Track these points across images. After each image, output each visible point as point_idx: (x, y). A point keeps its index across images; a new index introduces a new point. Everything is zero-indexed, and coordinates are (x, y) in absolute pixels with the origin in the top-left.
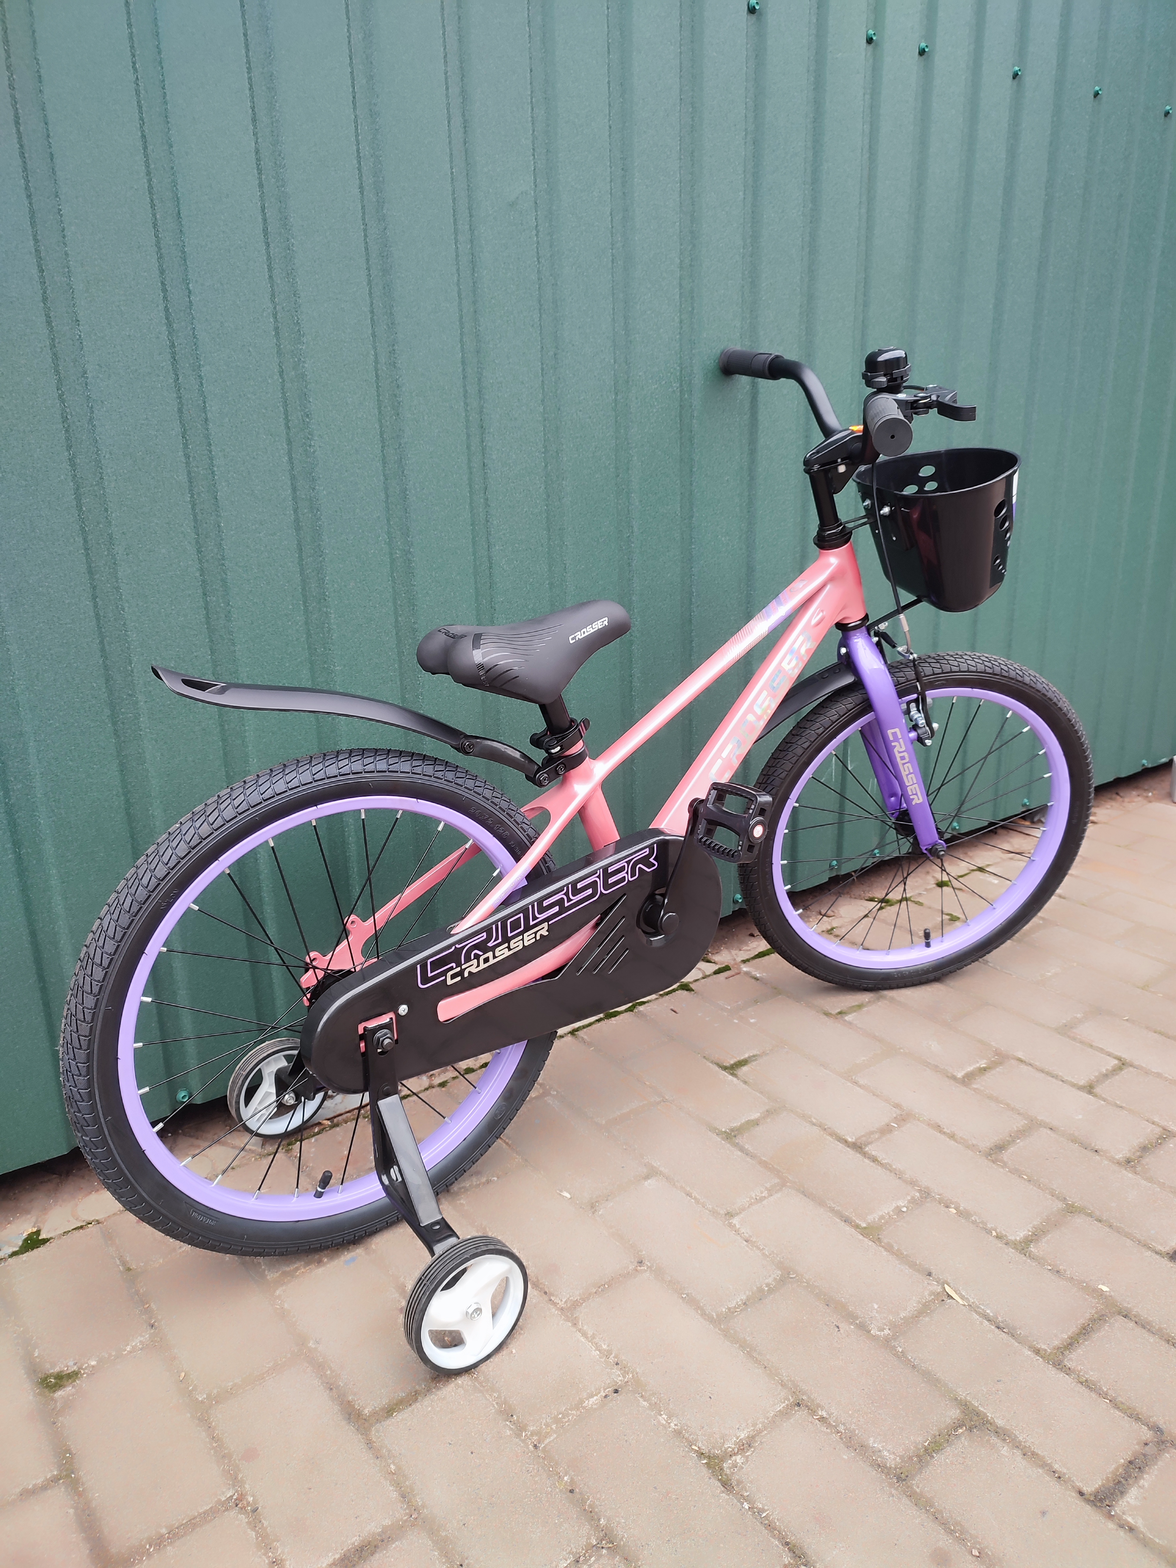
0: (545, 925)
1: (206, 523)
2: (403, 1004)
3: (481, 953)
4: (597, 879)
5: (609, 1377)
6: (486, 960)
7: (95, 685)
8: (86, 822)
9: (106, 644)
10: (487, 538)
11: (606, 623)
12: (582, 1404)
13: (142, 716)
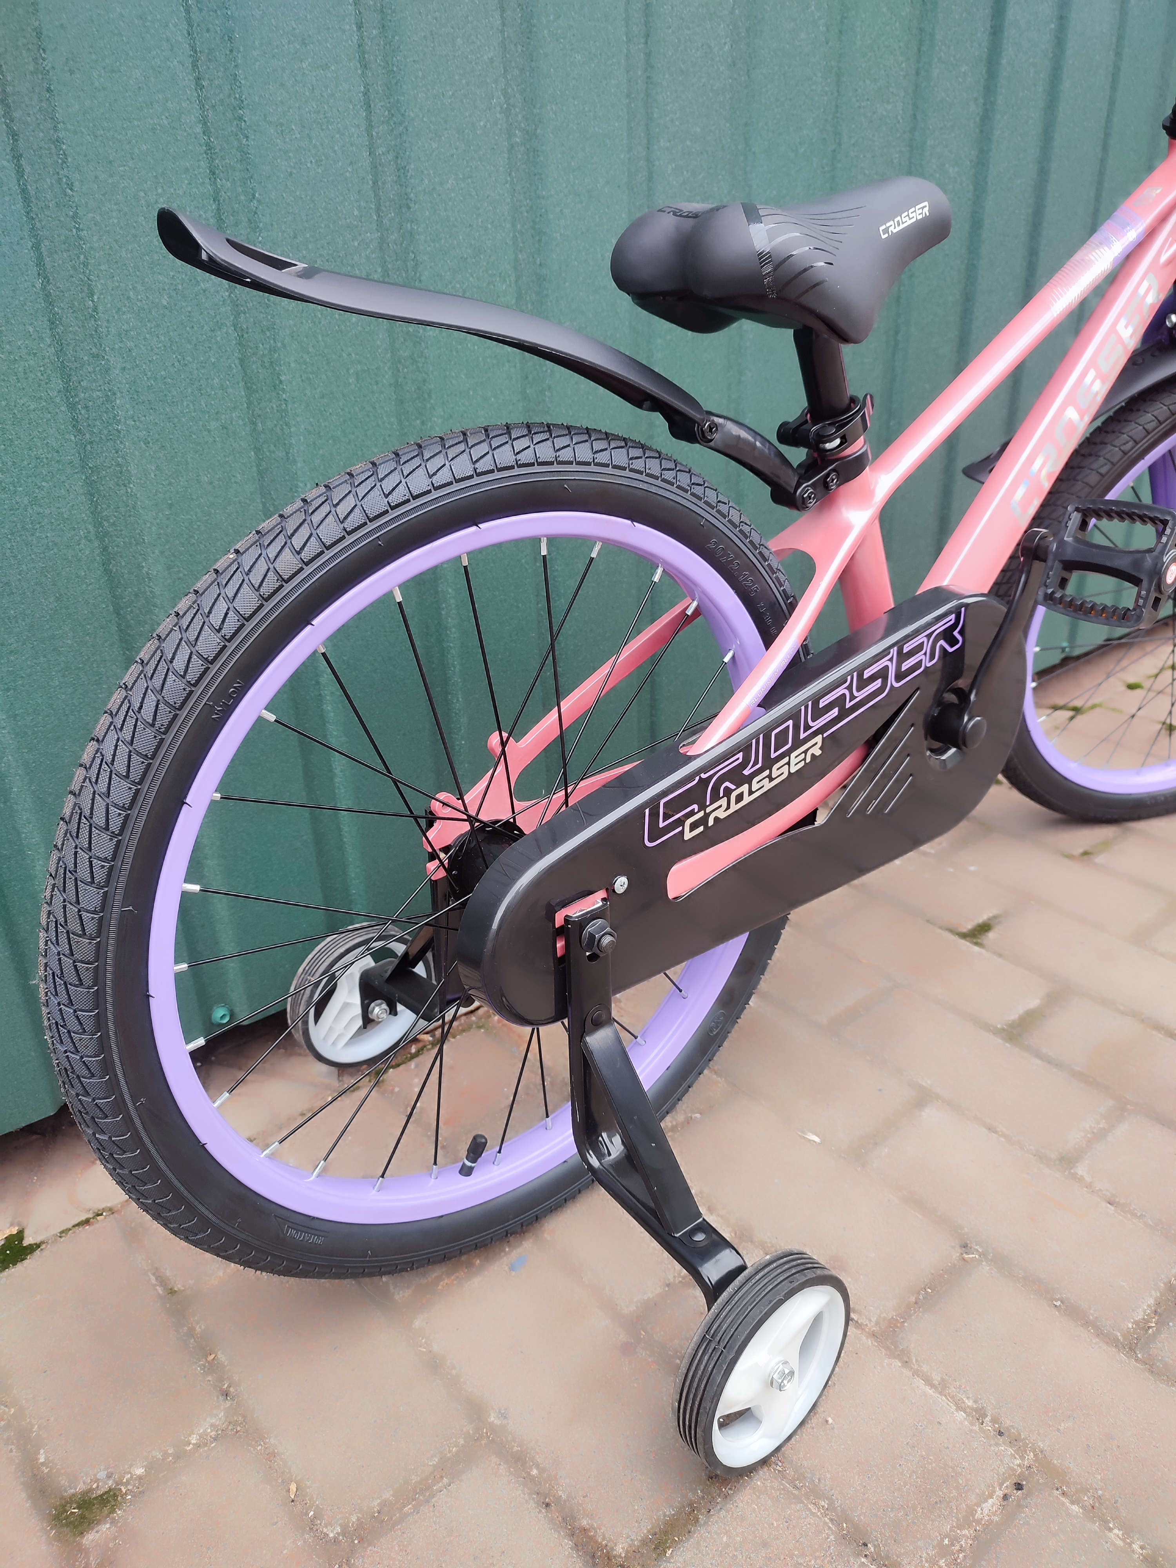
0: (819, 739)
1: (208, 31)
2: (622, 875)
3: (733, 787)
4: (889, 663)
5: (1001, 1461)
6: (740, 798)
7: (31, 330)
8: (36, 584)
9: (45, 254)
10: (647, 125)
11: (926, 210)
12: (973, 1516)
13: (119, 395)
